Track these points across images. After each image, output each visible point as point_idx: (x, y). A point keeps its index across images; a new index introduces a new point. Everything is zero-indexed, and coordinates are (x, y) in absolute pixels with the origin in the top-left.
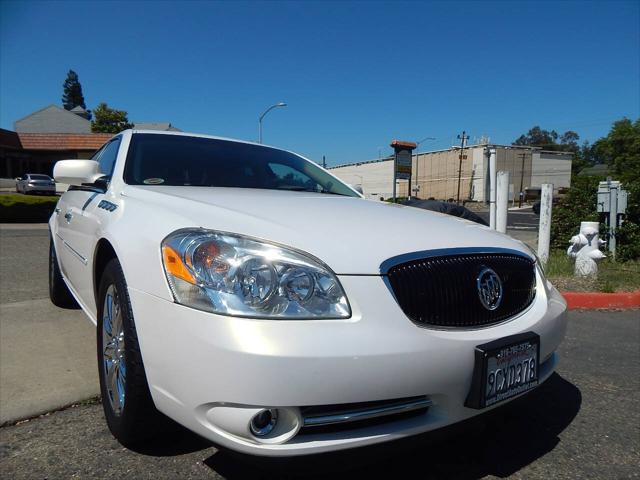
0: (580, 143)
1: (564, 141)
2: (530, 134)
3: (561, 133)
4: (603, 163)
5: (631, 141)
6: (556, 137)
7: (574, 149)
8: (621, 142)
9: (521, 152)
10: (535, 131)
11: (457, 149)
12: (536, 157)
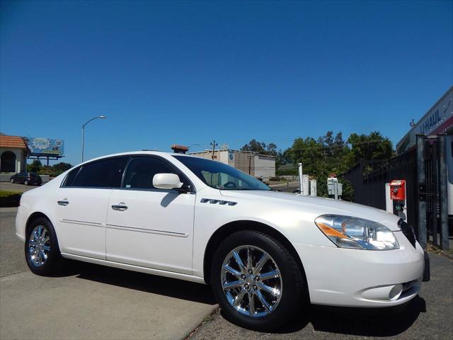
0: (277, 150)
1: (269, 149)
2: (250, 144)
3: (267, 144)
4: (290, 162)
5: (304, 151)
6: (264, 147)
7: (275, 154)
8: (299, 151)
9: (248, 155)
10: (253, 142)
11: (210, 152)
12: (257, 158)
